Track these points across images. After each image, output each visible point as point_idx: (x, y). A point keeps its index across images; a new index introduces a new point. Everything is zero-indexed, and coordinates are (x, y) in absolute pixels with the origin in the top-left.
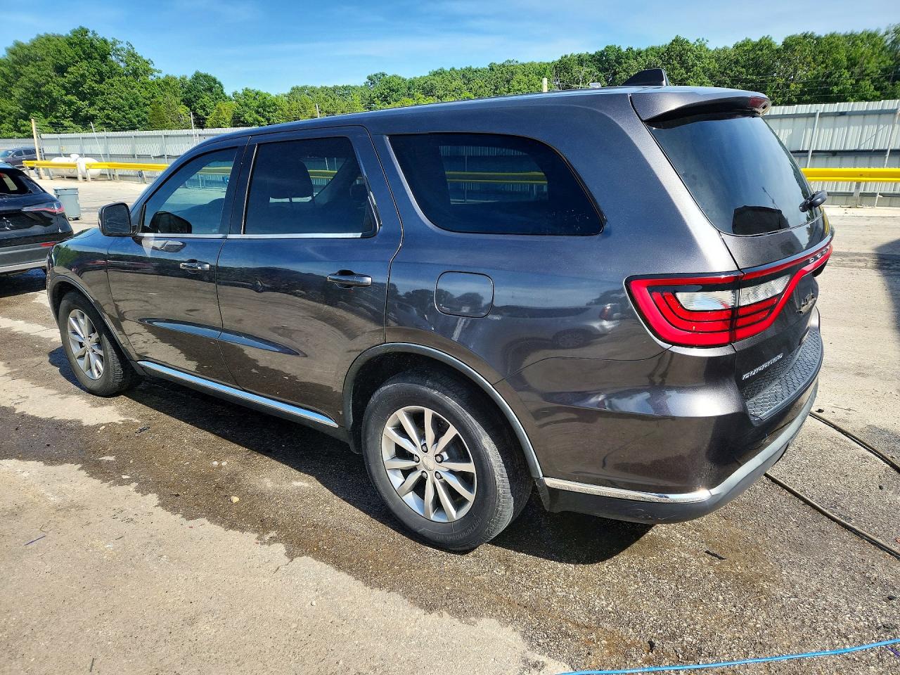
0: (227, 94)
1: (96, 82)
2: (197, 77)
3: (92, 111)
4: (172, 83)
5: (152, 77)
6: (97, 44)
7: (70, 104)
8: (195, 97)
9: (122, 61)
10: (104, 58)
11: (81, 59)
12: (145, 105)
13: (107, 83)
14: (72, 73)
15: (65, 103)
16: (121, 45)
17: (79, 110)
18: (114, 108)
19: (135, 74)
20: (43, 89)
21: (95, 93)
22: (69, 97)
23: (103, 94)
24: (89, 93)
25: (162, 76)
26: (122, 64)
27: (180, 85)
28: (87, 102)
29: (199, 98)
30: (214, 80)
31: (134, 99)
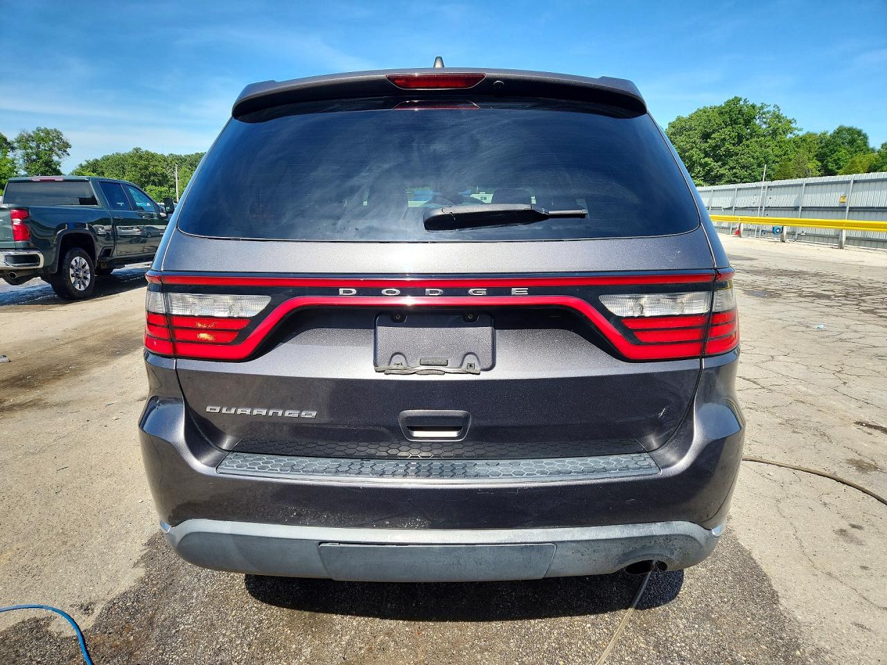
0: (871, 146)
1: (734, 145)
2: (840, 131)
3: (722, 171)
4: (809, 140)
5: (791, 135)
6: (745, 109)
7: (704, 165)
8: (831, 151)
9: (765, 123)
10: (747, 122)
11: (726, 126)
12: (774, 162)
13: (744, 144)
14: (715, 139)
15: (701, 165)
16: (768, 109)
17: (711, 170)
18: (743, 167)
19: (774, 133)
20: (687, 154)
21: (729, 154)
22: (706, 159)
23: (737, 154)
24: (724, 155)
25: (801, 134)
26: (764, 126)
27: (819, 141)
28: (720, 163)
29: (835, 152)
30: (859, 133)
31: (764, 158)
